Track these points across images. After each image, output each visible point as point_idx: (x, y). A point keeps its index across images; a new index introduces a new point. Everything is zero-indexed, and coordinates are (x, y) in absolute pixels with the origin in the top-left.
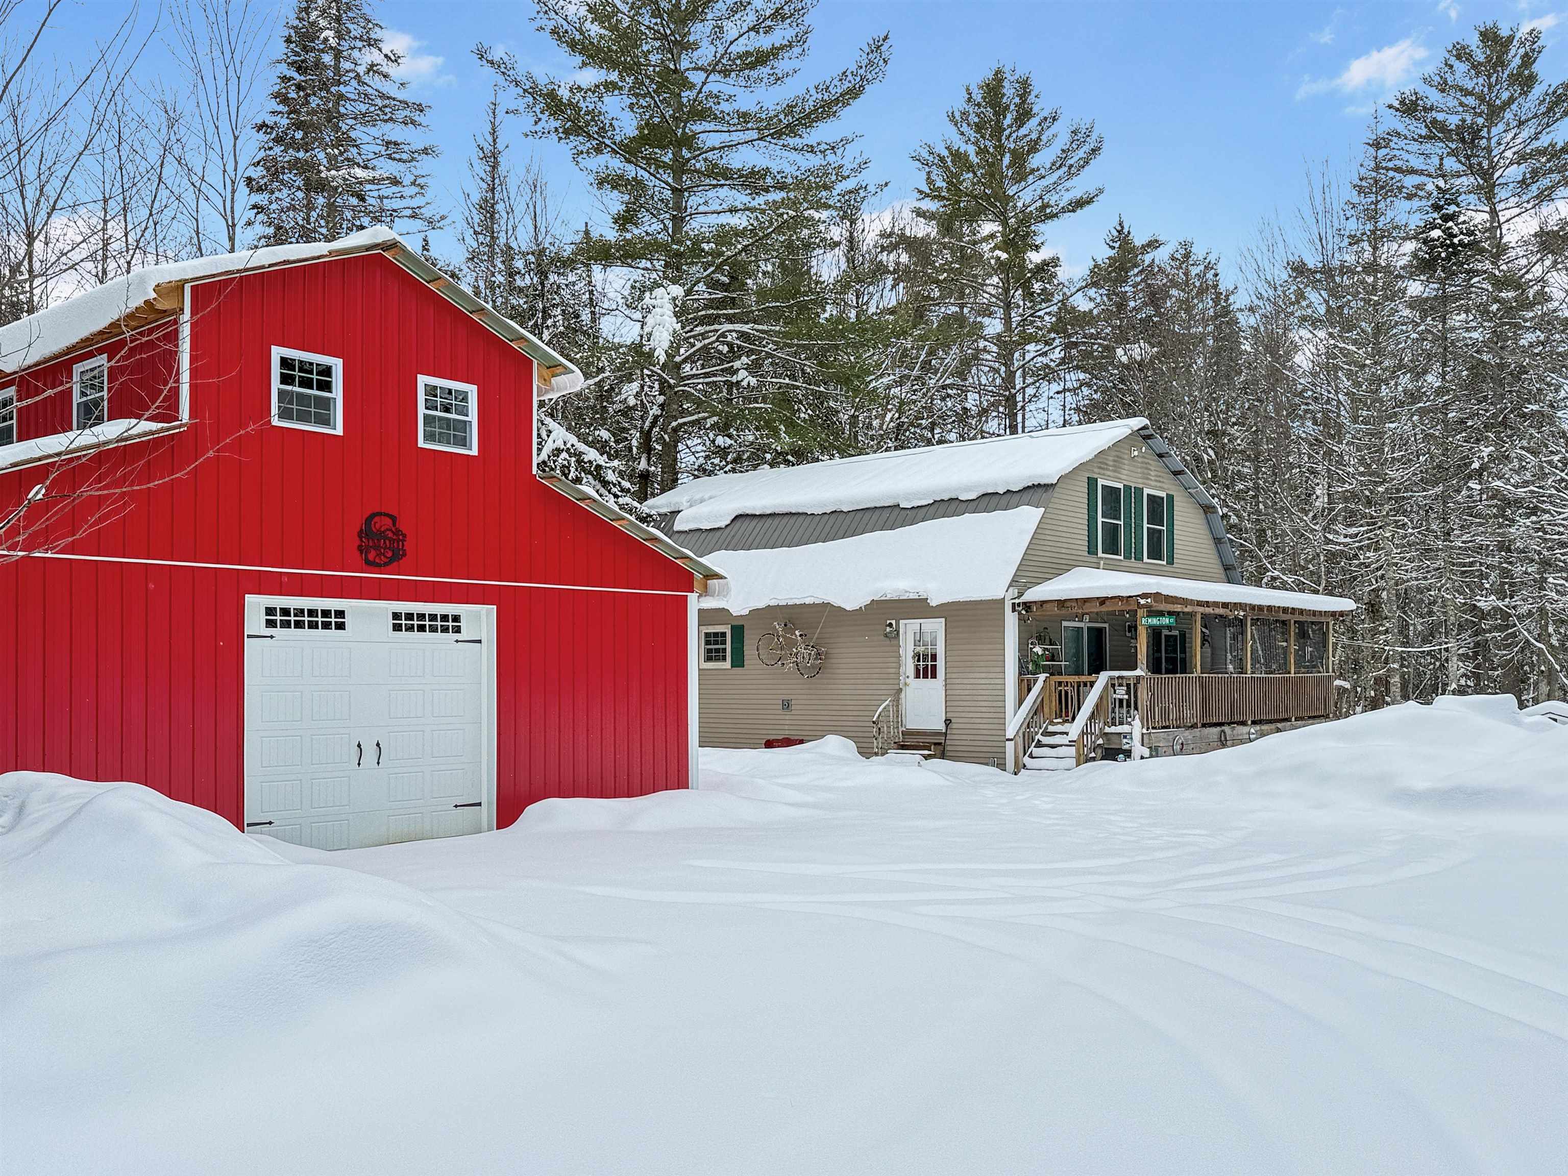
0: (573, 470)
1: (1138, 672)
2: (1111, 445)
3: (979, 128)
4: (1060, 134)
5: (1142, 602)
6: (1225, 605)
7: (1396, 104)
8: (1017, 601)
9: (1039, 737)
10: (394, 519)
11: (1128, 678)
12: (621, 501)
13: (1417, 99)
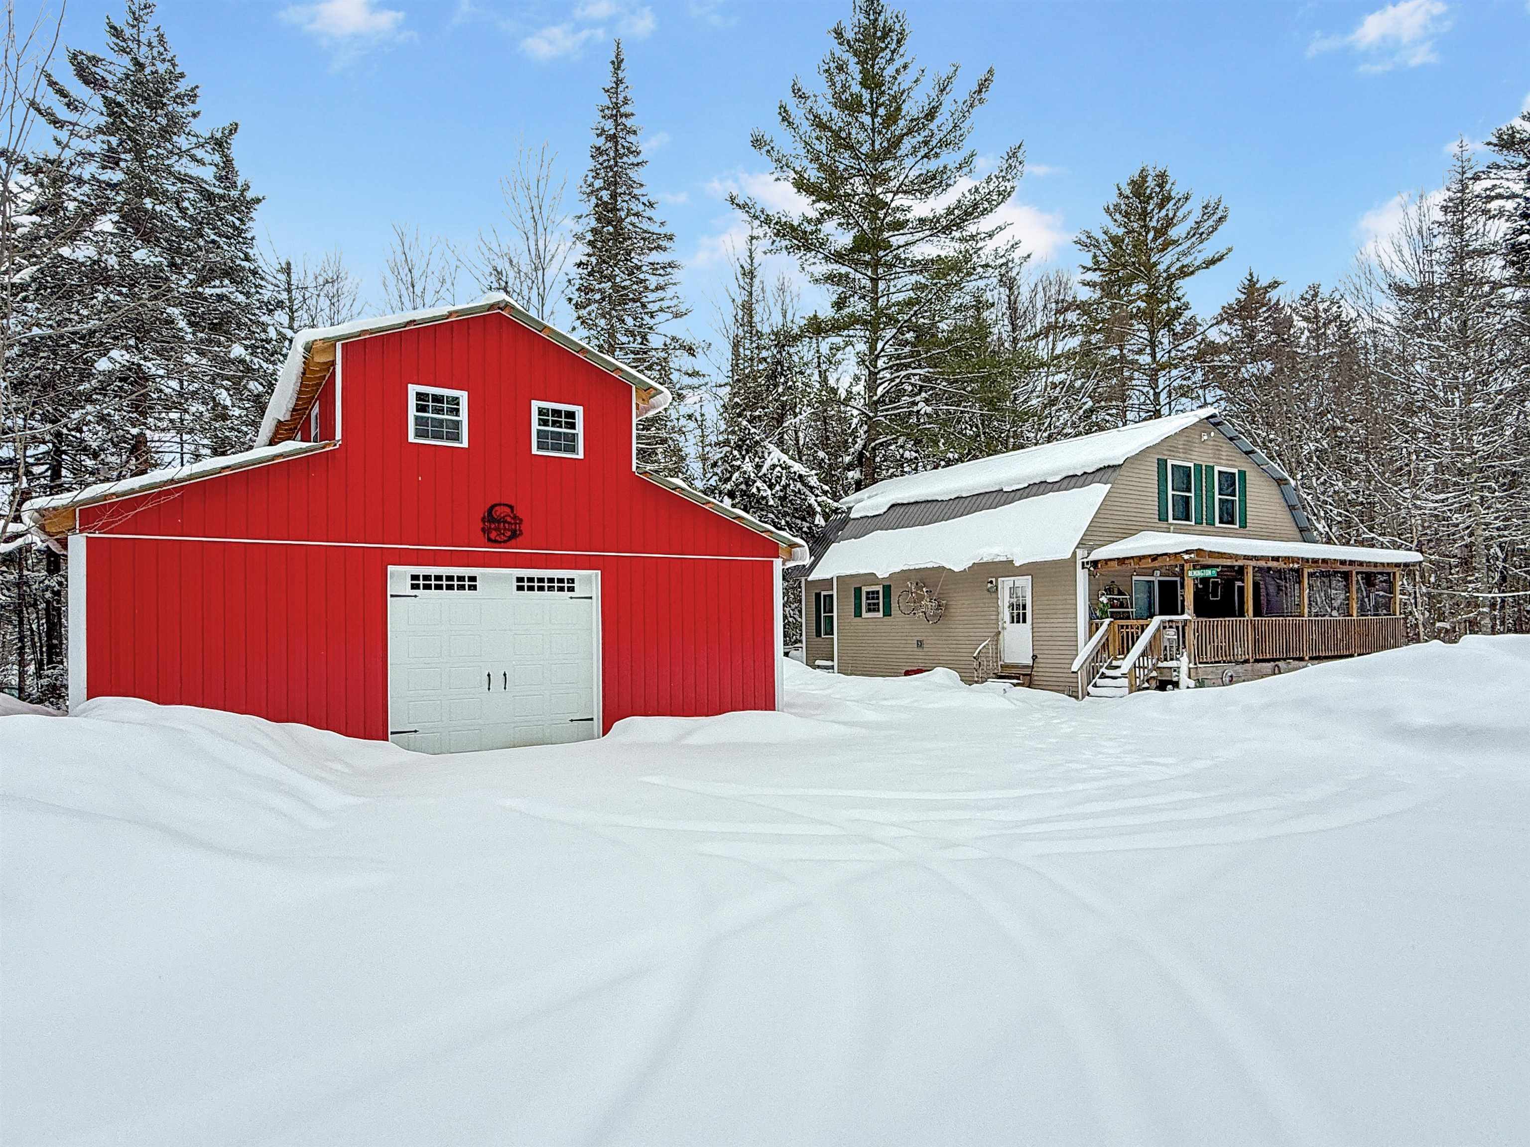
0: (784, 479)
1: (1185, 617)
2: (1177, 430)
3: (1127, 215)
4: (1193, 210)
5: (1186, 557)
6: (1276, 559)
7: (1495, 140)
8: (1085, 560)
9: (1103, 670)
10: (511, 507)
11: (1177, 622)
12: (819, 499)
13: (1514, 132)
